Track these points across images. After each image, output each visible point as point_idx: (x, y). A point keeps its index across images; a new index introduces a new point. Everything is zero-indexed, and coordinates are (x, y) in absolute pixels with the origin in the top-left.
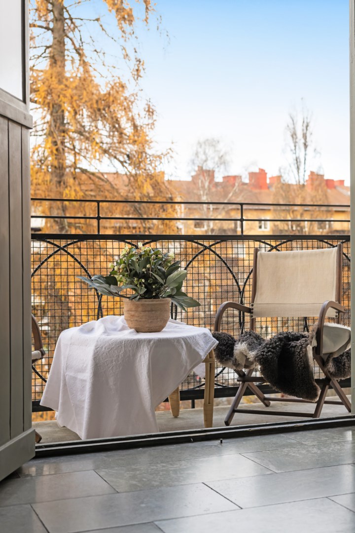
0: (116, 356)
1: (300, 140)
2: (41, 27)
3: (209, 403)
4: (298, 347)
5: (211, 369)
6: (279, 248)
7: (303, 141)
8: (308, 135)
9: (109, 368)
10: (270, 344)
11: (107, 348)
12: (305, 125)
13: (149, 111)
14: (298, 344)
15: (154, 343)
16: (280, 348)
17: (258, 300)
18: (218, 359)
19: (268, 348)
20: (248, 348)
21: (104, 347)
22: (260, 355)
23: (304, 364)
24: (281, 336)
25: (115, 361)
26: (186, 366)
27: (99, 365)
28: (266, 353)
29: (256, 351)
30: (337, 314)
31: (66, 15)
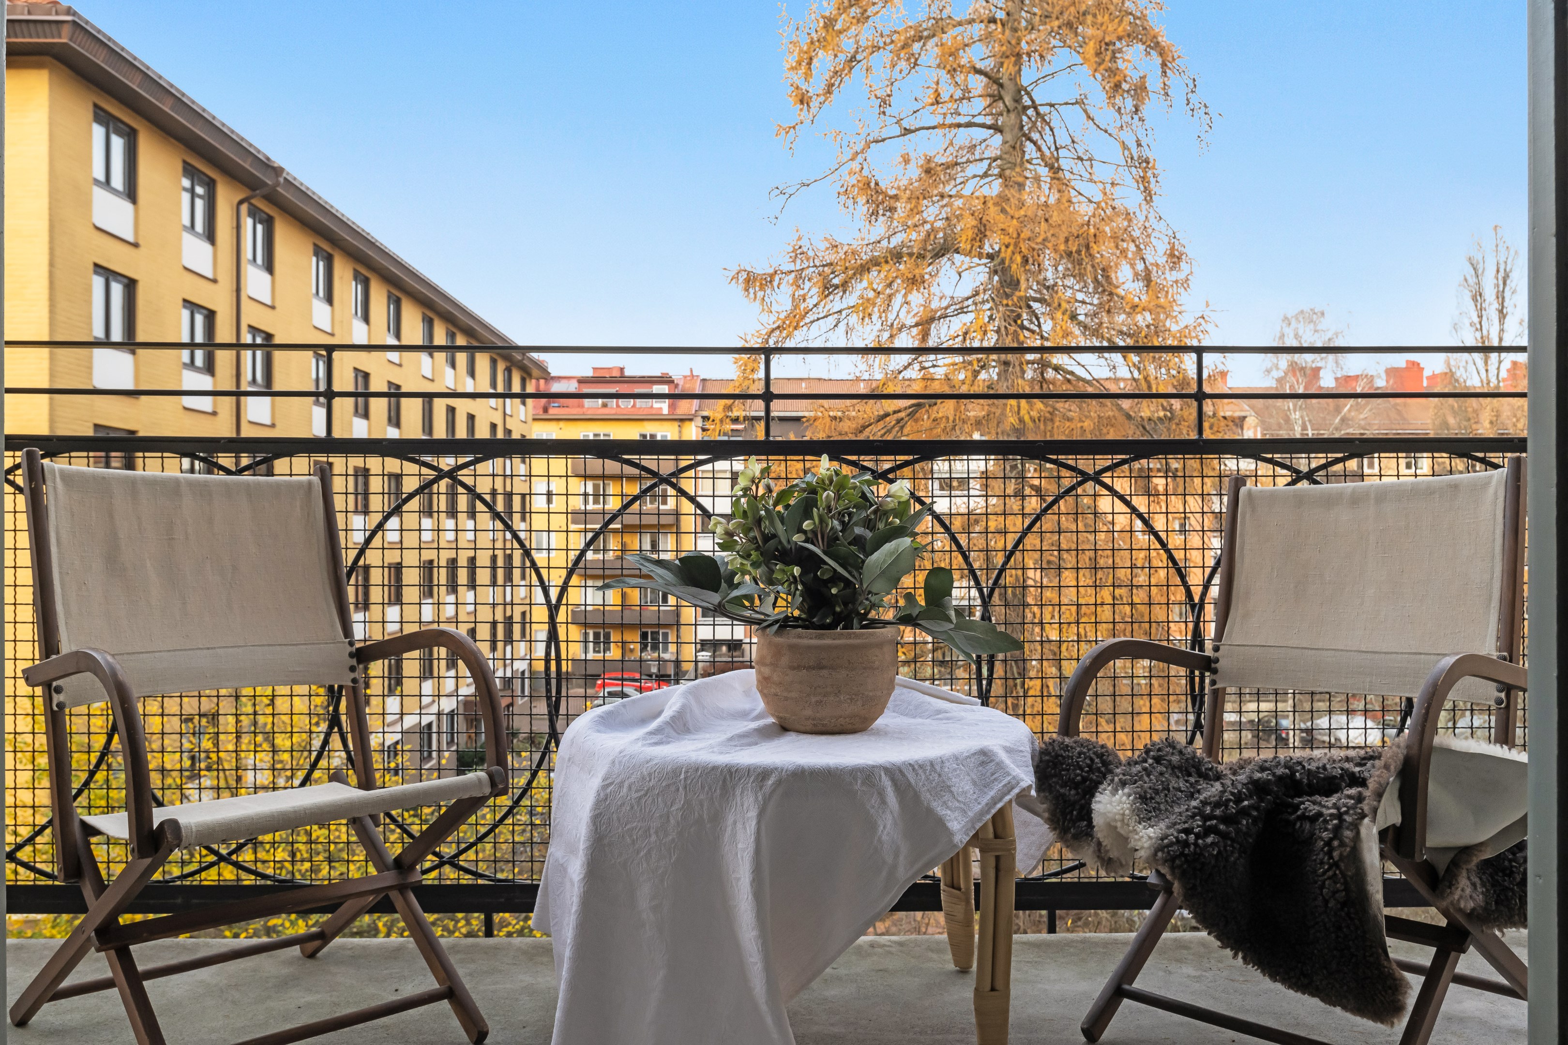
0: (661, 817)
1: (1490, 304)
2: (983, 126)
3: (993, 989)
4: (1326, 822)
5: (1002, 874)
6: (1318, 476)
7: (1496, 305)
8: (1507, 294)
9: (638, 852)
10: (1217, 805)
11: (634, 788)
12: (1502, 274)
13: (1172, 255)
14: (1326, 812)
15: (779, 782)
16: (1255, 820)
17: (1235, 633)
18: (1054, 829)
19: (1206, 818)
20: (1136, 812)
21: (626, 785)
22: (1171, 844)
23: (1347, 889)
24: (1264, 775)
25: (656, 833)
26: (895, 867)
27: (606, 841)
28: (1198, 836)
29: (1162, 825)
30: (1503, 695)
31: (1026, 101)
